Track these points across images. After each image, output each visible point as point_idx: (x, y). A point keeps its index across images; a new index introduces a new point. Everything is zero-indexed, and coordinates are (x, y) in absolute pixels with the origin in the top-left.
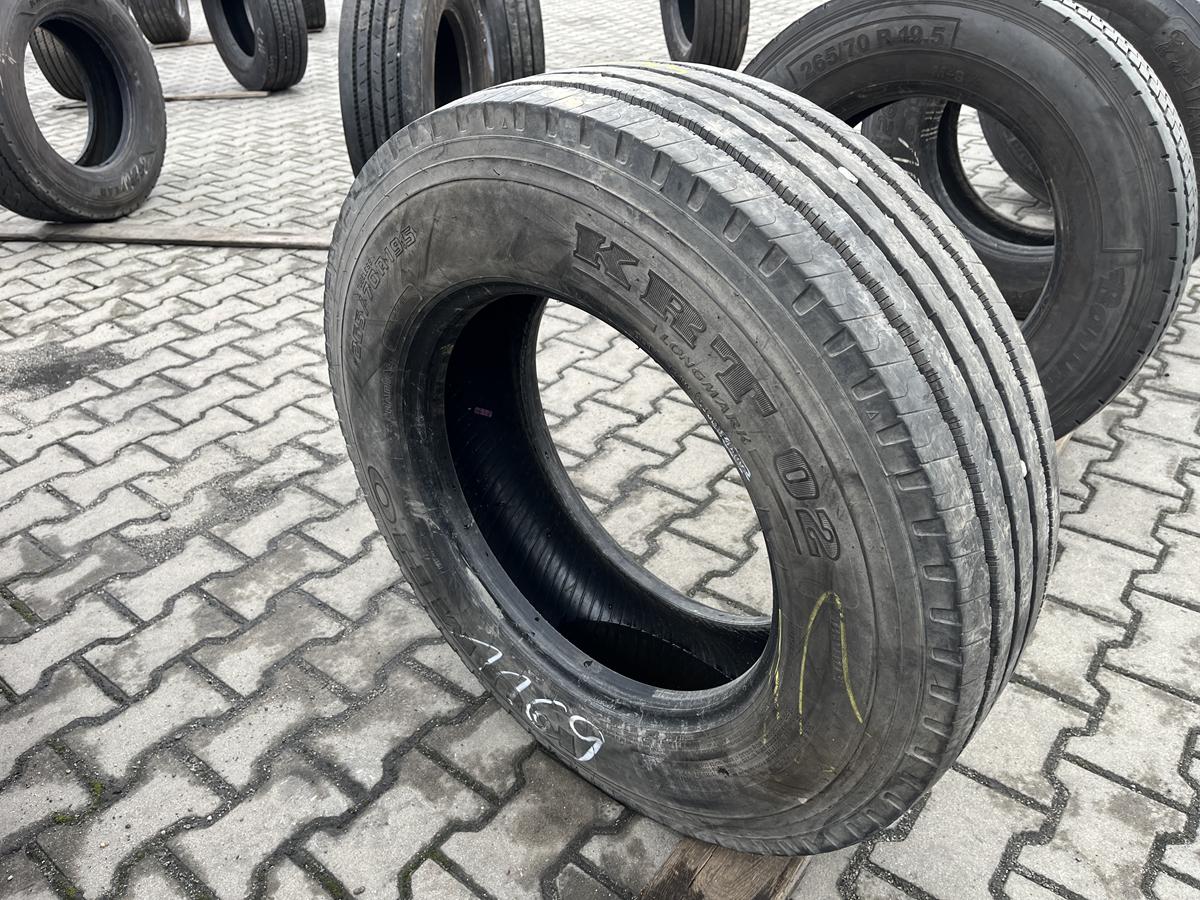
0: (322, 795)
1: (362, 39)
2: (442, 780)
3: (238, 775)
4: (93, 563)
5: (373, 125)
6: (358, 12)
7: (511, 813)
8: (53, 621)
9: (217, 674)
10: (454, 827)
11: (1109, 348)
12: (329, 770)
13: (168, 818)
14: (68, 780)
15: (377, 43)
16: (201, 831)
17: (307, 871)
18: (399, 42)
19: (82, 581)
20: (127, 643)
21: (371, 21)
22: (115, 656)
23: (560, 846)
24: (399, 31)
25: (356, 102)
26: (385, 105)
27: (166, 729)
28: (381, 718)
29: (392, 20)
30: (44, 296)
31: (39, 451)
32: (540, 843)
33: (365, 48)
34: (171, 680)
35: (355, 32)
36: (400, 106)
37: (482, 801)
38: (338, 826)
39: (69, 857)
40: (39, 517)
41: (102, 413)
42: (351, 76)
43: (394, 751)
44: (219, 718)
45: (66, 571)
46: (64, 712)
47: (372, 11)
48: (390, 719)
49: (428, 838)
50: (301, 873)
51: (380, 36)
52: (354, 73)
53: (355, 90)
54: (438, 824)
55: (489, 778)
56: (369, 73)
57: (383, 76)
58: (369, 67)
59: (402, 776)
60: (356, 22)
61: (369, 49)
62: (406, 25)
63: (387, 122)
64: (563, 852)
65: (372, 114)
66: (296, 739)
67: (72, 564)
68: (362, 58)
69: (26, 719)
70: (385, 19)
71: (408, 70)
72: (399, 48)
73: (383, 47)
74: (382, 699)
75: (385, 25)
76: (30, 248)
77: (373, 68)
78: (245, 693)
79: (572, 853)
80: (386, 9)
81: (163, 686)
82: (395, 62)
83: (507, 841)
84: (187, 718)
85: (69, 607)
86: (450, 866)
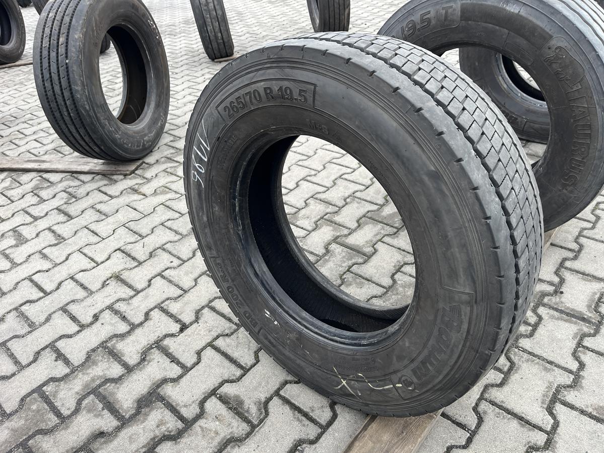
1: (45, 53)
5: (58, 105)
6: (43, 35)
11: (456, 362)
15: (53, 54)
18: (66, 53)
21: (50, 41)
24: (67, 46)
25: (46, 92)
26: (62, 93)
29: (62, 40)
33: (47, 58)
35: (41, 49)
36: (71, 93)
42: (41, 76)
47: (51, 34)
51: (55, 50)
52: (42, 74)
53: (44, 85)
56: (50, 74)
57: (59, 75)
58: (50, 70)
60: (42, 42)
61: (49, 59)
62: (71, 42)
63: (66, 104)
65: (56, 99)
68: (45, 65)
70: (58, 39)
71: (73, 70)
72: (67, 57)
73: (57, 57)
75: (58, 43)
77: (52, 71)
80: (59, 32)
82: (65, 66)
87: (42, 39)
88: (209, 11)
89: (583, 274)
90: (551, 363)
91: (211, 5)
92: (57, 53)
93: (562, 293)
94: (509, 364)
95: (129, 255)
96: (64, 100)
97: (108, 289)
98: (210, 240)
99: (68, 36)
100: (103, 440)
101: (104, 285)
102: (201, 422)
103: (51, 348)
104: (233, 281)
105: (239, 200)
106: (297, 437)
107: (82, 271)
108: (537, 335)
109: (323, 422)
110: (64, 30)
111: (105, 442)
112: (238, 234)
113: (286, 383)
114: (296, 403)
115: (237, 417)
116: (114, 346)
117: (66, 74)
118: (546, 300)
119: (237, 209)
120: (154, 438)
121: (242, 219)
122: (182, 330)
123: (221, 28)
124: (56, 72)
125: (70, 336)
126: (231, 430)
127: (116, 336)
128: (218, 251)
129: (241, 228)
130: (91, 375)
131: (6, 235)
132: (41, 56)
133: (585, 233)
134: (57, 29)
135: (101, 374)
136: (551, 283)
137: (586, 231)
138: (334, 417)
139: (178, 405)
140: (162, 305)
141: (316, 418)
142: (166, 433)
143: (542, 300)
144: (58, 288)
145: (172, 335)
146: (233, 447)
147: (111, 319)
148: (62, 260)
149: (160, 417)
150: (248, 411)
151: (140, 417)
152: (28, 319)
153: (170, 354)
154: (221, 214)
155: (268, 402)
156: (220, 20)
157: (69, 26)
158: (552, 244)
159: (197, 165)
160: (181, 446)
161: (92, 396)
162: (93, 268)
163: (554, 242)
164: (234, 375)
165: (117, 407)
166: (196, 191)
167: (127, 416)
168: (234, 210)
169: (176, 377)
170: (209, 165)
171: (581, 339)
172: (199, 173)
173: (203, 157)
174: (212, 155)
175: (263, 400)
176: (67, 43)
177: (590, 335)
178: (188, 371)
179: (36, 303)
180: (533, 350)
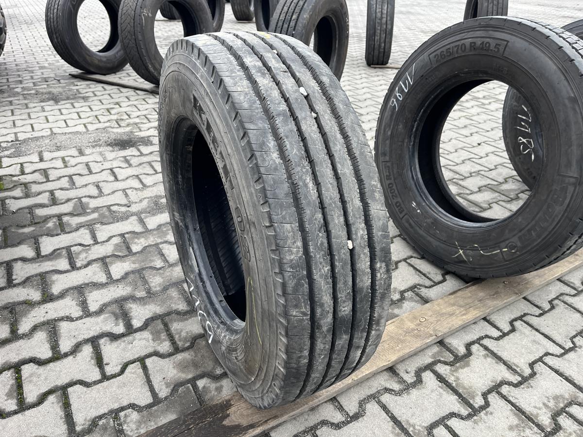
0: (117, 325)
1: (280, 24)
2: (162, 335)
3: (93, 307)
4: (95, 215)
7: (180, 357)
8: (69, 233)
9: (110, 268)
10: (156, 354)
12: (126, 317)
13: (62, 314)
14: (38, 290)
16: (69, 323)
17: (94, 350)
18: (295, 27)
19: (87, 221)
20: (88, 248)
21: (286, 16)
22: (81, 251)
23: (190, 376)
24: (296, 22)
27: (81, 282)
28: (156, 304)
29: (294, 17)
30: (139, 113)
31: (102, 170)
32: (183, 372)
33: (280, 28)
34: (93, 265)
37: (172, 348)
38: (114, 337)
39: (22, 316)
40: (87, 194)
41: (132, 162)
43: (152, 318)
44: (100, 285)
45: (84, 216)
46: (52, 266)
47: (287, 12)
48: (159, 305)
49: (143, 354)
50: (92, 350)
51: (288, 23)
54: (151, 350)
55: (180, 340)
59: (149, 328)
60: (280, 16)
61: (282, 29)
62: (300, 19)
64: (190, 379)
66: (121, 302)
67: (89, 214)
69: (38, 264)
70: (292, 16)
72: (294, 30)
73: (288, 28)
74: (161, 297)
75: (291, 18)
76: (145, 94)
78: (115, 279)
79: (193, 381)
80: (294, 11)
81: (90, 267)
83: (171, 366)
84: (90, 281)
85: (77, 229)
86: (145, 368)
87: (281, 14)
88: (381, 24)
91: (384, 20)
92: (289, 26)
98: (387, 149)
99: (299, 15)
104: (394, 180)
105: (418, 124)
106: (416, 282)
109: (435, 280)
110: (297, 10)
112: (409, 148)
113: (412, 257)
114: (418, 268)
119: (414, 130)
121: (415, 138)
123: (387, 40)
128: (391, 157)
129: (412, 144)
132: (277, 25)
134: (293, 9)
138: (445, 280)
141: (431, 278)
154: (403, 131)
155: (398, 263)
156: (387, 33)
157: (302, 8)
159: (398, 94)
166: (390, 113)
168: (412, 130)
170: (407, 96)
172: (397, 100)
173: (405, 89)
174: (412, 89)
175: (396, 261)
176: (297, 19)
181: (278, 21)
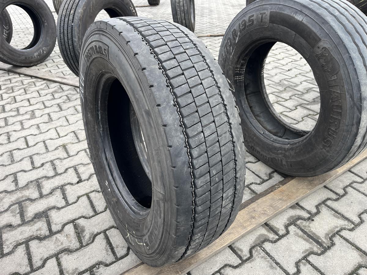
87: (63, 10)
88: (180, 7)
89: (336, 212)
90: (277, 264)
91: (181, 3)
92: (69, 19)
93: (313, 220)
94: (248, 255)
95: (76, 136)
96: (69, 46)
97: (57, 151)
98: (87, 133)
99: (75, 10)
100: (9, 229)
101: (56, 149)
102: (58, 236)
103: (14, 175)
104: (95, 160)
105: (101, 113)
106: (100, 260)
107: (51, 139)
108: (279, 243)
109: (119, 255)
110: (74, 7)
111: (10, 231)
112: (100, 133)
113: (113, 227)
114: (111, 240)
115: (77, 238)
116: (42, 182)
117: (71, 31)
118: (299, 222)
119: (100, 117)
120: (32, 236)
121: (103, 124)
122: (78, 183)
124: (66, 29)
125: (25, 171)
126: (70, 244)
127: (46, 177)
128: (90, 141)
130: (23, 194)
131: (28, 113)
132: (61, 19)
133: (354, 185)
134: (71, 6)
135: (27, 195)
136: (309, 212)
137: (355, 184)
138: (127, 254)
139: (52, 222)
140: (76, 167)
141: (116, 252)
142: (39, 235)
143: (296, 221)
144: (35, 145)
145: (72, 184)
146: (65, 254)
147: (49, 168)
148: (45, 131)
149: (40, 226)
150: (84, 237)
151: (32, 223)
152: (13, 158)
153: (65, 194)
154: (91, 119)
155: (97, 235)
156: (185, 12)
157: (77, 5)
158: (325, 187)
159: (81, 88)
160: (42, 244)
161: (17, 205)
162: (57, 139)
163: (327, 186)
164: (89, 215)
165: (25, 214)
167: (26, 221)
168: (98, 118)
169: (60, 207)
170: (85, 89)
171: (309, 255)
172: (82, 92)
173: (82, 84)
175: (95, 233)
176: (74, 14)
177: (316, 254)
178: (68, 206)
179: (21, 151)
180: (270, 251)
181: (62, 16)
